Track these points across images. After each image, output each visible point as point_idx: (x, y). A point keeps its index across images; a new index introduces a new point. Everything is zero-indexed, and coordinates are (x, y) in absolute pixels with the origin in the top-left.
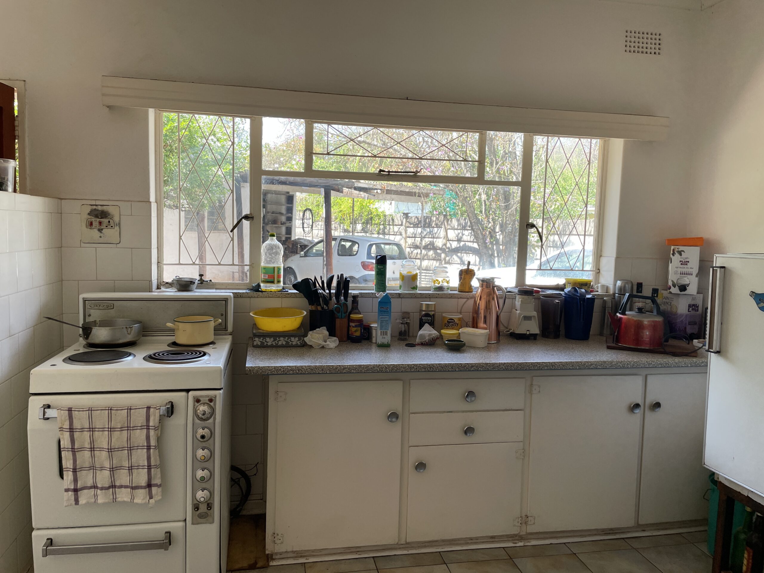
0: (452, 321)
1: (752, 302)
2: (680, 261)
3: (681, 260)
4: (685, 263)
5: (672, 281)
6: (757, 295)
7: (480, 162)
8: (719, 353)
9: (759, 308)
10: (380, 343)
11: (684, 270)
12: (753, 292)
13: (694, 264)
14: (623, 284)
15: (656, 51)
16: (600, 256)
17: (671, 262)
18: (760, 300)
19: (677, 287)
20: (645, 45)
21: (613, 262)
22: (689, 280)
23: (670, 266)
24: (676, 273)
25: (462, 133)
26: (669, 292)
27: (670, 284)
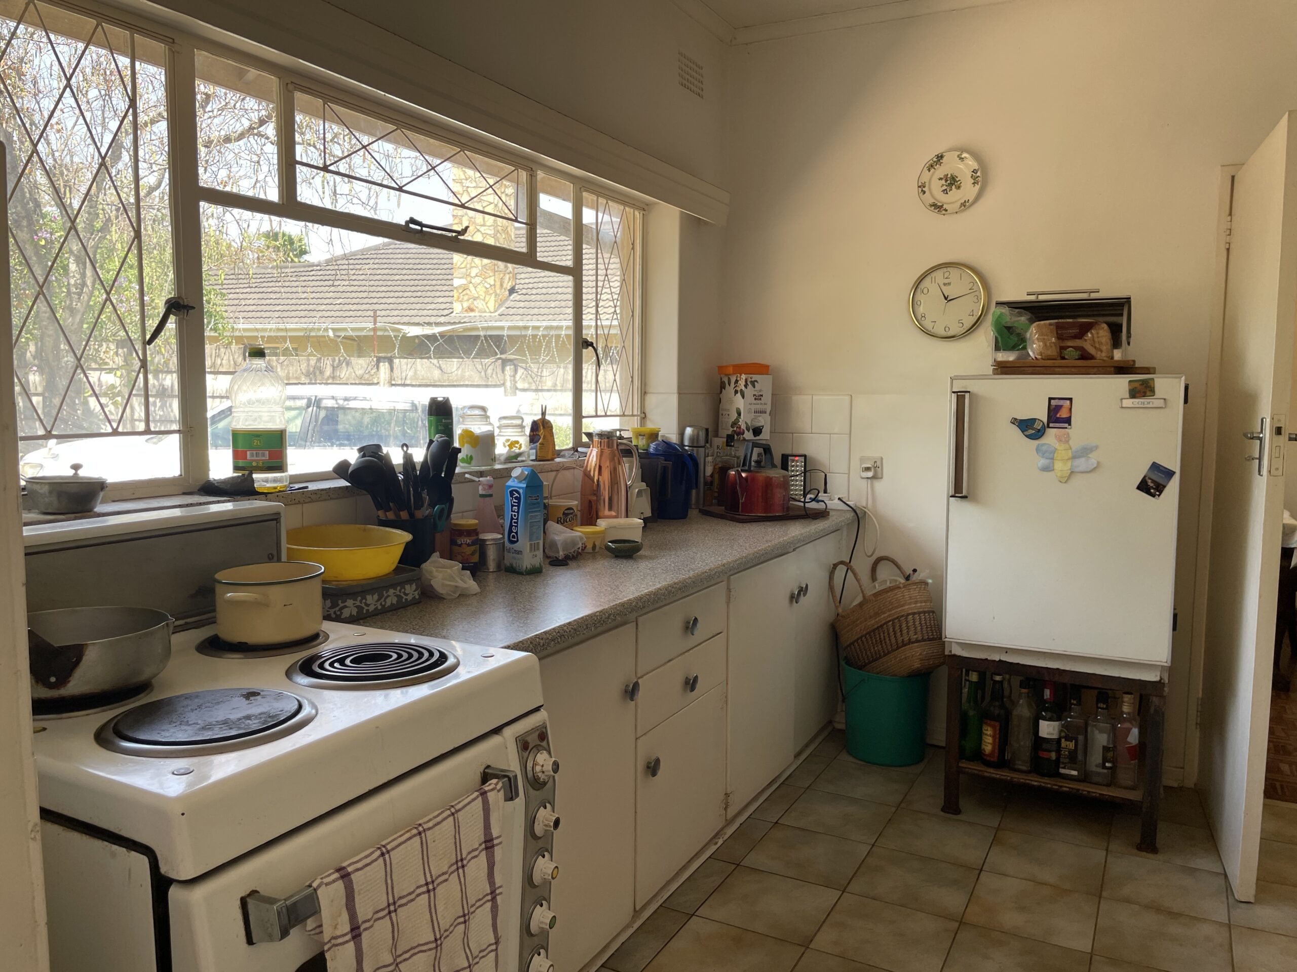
0: (571, 511)
1: (1016, 431)
2: (754, 395)
3: (756, 393)
4: (758, 397)
5: (746, 423)
6: (1022, 421)
7: (532, 226)
8: (965, 497)
9: (1027, 436)
10: (529, 567)
11: (759, 407)
12: (1016, 419)
13: (767, 398)
14: (696, 432)
15: (700, 91)
16: (644, 393)
17: (743, 397)
18: (1027, 426)
19: (751, 430)
20: (692, 80)
21: (674, 400)
22: (764, 421)
23: (739, 402)
24: (749, 412)
25: (514, 168)
26: (742, 438)
27: (743, 427)
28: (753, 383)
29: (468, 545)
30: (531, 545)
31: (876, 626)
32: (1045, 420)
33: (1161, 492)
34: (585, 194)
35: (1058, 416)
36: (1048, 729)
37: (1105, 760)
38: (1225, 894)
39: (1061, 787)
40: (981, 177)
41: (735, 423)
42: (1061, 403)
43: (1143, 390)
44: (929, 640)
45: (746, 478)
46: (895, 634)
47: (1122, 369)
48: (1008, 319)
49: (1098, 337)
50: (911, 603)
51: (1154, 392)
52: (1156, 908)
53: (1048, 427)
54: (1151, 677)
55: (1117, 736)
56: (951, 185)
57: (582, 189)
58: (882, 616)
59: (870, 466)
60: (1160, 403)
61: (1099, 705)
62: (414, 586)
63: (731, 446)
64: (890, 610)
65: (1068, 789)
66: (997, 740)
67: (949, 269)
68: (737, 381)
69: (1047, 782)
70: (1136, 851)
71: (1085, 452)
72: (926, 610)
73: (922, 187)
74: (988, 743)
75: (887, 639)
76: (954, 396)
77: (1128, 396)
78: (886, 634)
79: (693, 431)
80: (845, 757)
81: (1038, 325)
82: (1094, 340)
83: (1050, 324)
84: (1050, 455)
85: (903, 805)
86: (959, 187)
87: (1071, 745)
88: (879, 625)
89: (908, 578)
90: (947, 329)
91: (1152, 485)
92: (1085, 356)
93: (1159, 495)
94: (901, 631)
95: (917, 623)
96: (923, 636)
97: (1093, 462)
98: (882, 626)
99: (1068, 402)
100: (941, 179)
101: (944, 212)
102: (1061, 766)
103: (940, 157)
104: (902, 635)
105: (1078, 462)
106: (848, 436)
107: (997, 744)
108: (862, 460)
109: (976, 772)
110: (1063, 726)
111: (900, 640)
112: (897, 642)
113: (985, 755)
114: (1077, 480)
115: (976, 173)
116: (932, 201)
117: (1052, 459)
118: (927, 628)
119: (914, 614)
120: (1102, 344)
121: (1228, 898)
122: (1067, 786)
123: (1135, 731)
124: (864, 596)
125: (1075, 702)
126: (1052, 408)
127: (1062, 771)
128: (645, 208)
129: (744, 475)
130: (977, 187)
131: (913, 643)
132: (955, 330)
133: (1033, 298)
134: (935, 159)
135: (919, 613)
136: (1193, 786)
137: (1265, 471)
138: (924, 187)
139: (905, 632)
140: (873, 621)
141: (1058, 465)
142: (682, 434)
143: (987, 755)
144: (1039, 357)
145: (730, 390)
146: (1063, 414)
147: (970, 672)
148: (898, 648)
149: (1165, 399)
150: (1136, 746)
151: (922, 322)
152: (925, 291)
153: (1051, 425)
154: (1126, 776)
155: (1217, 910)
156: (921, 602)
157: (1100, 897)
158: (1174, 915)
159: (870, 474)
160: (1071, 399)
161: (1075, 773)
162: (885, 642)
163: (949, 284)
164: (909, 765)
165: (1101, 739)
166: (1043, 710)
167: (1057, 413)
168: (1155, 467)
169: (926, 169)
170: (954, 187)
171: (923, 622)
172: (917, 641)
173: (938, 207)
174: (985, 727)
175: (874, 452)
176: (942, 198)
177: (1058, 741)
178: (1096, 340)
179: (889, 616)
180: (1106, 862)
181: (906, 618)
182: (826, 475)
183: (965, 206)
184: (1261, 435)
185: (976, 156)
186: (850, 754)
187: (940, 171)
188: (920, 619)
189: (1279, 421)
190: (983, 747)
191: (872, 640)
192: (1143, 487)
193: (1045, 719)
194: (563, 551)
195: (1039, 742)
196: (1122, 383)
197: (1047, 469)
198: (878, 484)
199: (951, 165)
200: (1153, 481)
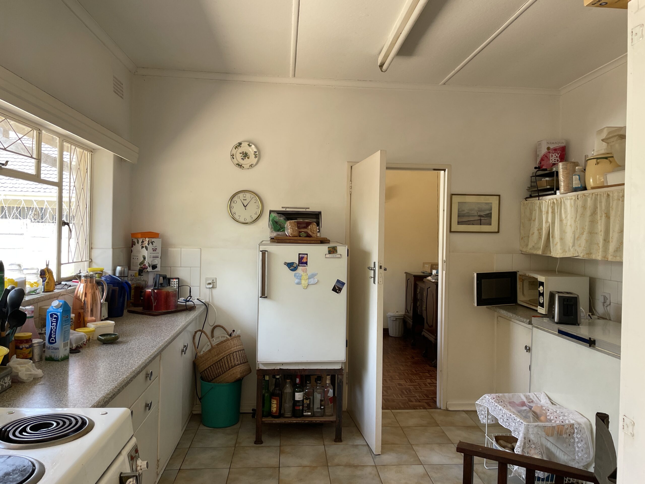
1: (285, 267)
3: (153, 248)
4: (154, 250)
5: (148, 263)
6: (288, 263)
7: (39, 161)
8: (266, 297)
9: (291, 270)
10: (62, 356)
11: (155, 255)
12: (286, 262)
13: (159, 250)
14: (123, 269)
15: (122, 96)
16: (91, 248)
17: (147, 250)
18: (291, 266)
19: (151, 267)
20: (119, 90)
21: (110, 252)
22: (157, 262)
23: (145, 252)
24: (150, 257)
25: (31, 129)
26: (146, 271)
27: (147, 265)
28: (152, 243)
29: (27, 348)
30: (64, 344)
31: (218, 360)
32: (297, 263)
33: (340, 291)
34: (64, 143)
35: (302, 261)
36: (299, 396)
37: (321, 405)
38: (370, 453)
39: (305, 421)
40: (258, 155)
41: (142, 263)
42: (303, 256)
43: (333, 251)
44: (244, 363)
45: (157, 293)
46: (228, 363)
47: (323, 241)
48: (277, 218)
49: (313, 228)
50: (234, 346)
51: (337, 252)
52: (349, 465)
53: (299, 266)
54: (338, 367)
55: (325, 393)
56: (245, 156)
57: (64, 141)
58: (221, 355)
59: (211, 282)
60: (339, 256)
61: (318, 382)
62: (9, 378)
63: (141, 275)
64: (224, 352)
65: (307, 421)
66: (278, 405)
67: (245, 193)
68: (143, 242)
69: (299, 420)
70: (334, 442)
71: (313, 276)
72: (241, 349)
73: (232, 155)
74: (274, 407)
75: (224, 366)
76: (261, 253)
77: (328, 253)
78: (223, 363)
79: (121, 268)
80: (202, 427)
81: (290, 222)
82: (311, 229)
83: (295, 222)
84: (300, 277)
85: (237, 445)
86: (248, 158)
87: (308, 402)
88: (220, 359)
89: (230, 335)
90: (245, 220)
91: (337, 288)
92: (308, 236)
93: (340, 293)
94: (231, 361)
95: (238, 356)
96: (241, 362)
97: (316, 280)
98: (221, 359)
99: (306, 255)
100: (240, 153)
101: (242, 168)
102: (304, 412)
103: (240, 144)
104: (231, 363)
105: (310, 280)
106: (200, 268)
107: (278, 407)
108: (207, 279)
109: (270, 422)
110: (304, 394)
111: (230, 365)
112: (229, 366)
113: (273, 413)
114: (311, 288)
115: (256, 153)
116: (237, 162)
117: (301, 279)
118: (242, 358)
119: (236, 352)
120: (314, 231)
121: (371, 455)
122: (307, 420)
123: (331, 391)
124: (212, 346)
125: (309, 382)
126: (300, 258)
127: (305, 414)
128: (92, 151)
129: (155, 291)
130: (257, 159)
131: (236, 366)
132: (249, 220)
133: (284, 209)
134: (238, 144)
135: (238, 351)
136: (346, 410)
137: (376, 282)
138: (233, 156)
139: (232, 361)
140: (217, 358)
141: (303, 282)
142: (114, 270)
143: (274, 413)
144: (291, 235)
145: (138, 246)
146: (304, 260)
147: (266, 376)
148: (229, 369)
149: (341, 255)
150: (332, 397)
151: (234, 216)
152: (235, 202)
153: (300, 265)
154: (329, 411)
155: (368, 460)
156: (239, 346)
157: (328, 466)
158: (356, 467)
159: (211, 286)
160: (307, 254)
161: (310, 414)
162: (223, 367)
163: (246, 200)
164: (234, 425)
165: (318, 397)
166: (296, 388)
167: (302, 260)
168: (338, 281)
169: (234, 148)
170: (246, 157)
171: (240, 355)
172: (238, 365)
173: (240, 166)
174: (273, 400)
175: (211, 276)
176: (241, 162)
177: (303, 401)
178: (312, 229)
179: (225, 354)
180: (325, 450)
181: (233, 354)
182: (190, 288)
183: (251, 166)
184: (374, 269)
185: (256, 147)
186: (205, 426)
187: (240, 150)
188: (239, 354)
189: (381, 263)
190: (272, 409)
191: (216, 367)
192: (334, 289)
193: (297, 392)
194: (75, 344)
195: (295, 403)
196: (324, 248)
197: (299, 283)
198: (214, 291)
199: (244, 148)
200: (338, 287)
